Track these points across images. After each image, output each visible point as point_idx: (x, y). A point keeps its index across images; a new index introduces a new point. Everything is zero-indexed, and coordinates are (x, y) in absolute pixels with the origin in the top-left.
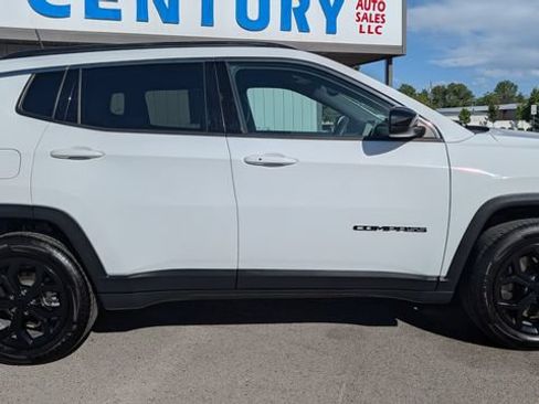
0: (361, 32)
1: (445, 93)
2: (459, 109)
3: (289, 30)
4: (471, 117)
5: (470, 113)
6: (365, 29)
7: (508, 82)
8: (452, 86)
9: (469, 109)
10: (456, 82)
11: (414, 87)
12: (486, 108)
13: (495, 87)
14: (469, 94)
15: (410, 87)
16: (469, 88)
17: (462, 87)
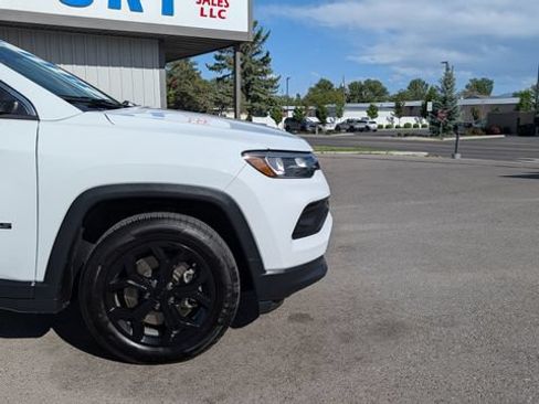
0: (202, 15)
1: (361, 88)
2: (368, 105)
3: (119, 8)
4: (379, 113)
5: (377, 109)
6: (207, 12)
7: (420, 80)
8: (368, 82)
9: (378, 105)
10: (373, 79)
11: (332, 82)
12: (393, 104)
13: (408, 84)
14: (384, 91)
15: (329, 82)
16: (384, 85)
17: (377, 84)
